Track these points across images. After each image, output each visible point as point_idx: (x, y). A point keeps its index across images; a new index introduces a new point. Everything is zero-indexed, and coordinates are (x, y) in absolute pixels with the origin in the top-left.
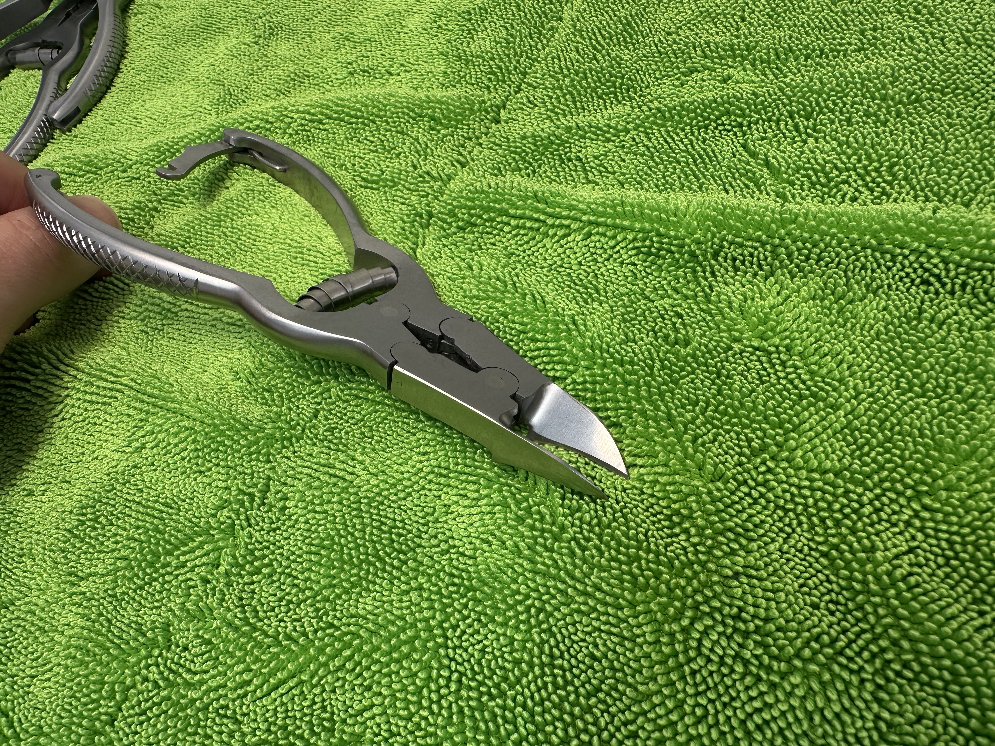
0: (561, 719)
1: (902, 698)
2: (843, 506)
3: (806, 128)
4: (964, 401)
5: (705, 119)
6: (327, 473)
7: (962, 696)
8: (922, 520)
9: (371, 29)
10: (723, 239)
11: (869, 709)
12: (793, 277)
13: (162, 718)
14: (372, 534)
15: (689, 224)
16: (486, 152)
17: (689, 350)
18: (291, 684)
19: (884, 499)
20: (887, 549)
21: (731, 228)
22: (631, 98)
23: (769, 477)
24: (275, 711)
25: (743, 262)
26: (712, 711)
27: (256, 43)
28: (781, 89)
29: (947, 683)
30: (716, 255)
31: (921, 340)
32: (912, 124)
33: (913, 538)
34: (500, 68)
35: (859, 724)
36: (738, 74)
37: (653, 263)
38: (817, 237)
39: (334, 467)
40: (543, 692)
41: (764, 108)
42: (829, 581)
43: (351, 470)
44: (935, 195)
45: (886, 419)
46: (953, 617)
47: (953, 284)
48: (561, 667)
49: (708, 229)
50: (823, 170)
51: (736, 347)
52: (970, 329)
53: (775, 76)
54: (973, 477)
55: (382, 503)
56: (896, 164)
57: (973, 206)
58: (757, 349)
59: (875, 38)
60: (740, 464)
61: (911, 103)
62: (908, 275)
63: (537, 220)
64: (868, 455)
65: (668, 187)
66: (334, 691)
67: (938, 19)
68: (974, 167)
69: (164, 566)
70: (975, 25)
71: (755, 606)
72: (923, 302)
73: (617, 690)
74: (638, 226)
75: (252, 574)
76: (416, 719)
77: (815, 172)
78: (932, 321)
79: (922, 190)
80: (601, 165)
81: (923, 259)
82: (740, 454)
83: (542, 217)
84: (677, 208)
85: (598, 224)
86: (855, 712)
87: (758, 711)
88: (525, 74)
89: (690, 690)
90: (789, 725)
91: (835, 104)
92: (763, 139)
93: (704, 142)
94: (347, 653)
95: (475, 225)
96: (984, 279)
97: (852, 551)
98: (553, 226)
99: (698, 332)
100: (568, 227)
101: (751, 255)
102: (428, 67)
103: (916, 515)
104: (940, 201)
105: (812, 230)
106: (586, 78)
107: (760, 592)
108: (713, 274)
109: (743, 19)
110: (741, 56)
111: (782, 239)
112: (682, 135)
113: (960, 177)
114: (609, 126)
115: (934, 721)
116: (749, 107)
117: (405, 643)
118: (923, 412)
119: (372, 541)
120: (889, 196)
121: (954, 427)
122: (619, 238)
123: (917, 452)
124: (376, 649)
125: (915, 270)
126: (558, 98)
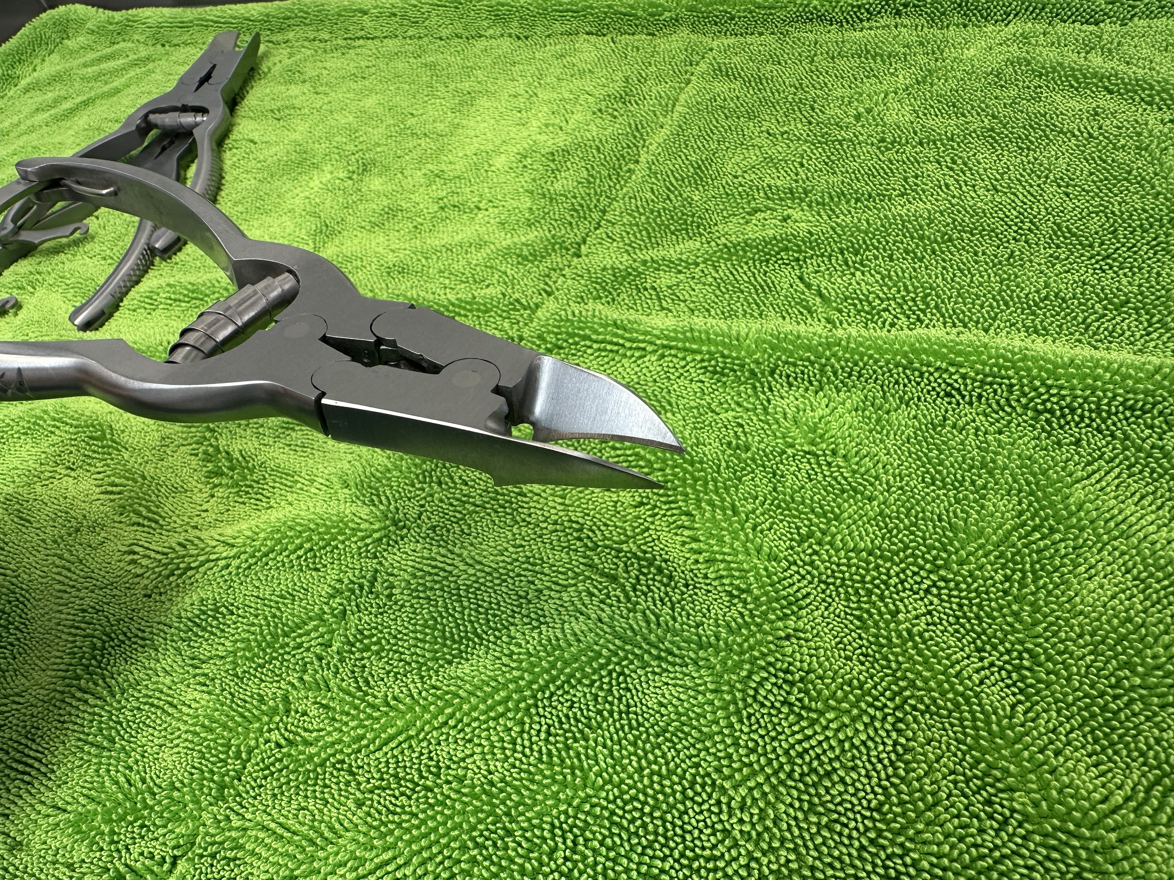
0: (635, 754)
1: (915, 726)
2: (874, 578)
3: (854, 262)
4: (977, 492)
5: (766, 254)
6: (429, 565)
7: (961, 720)
8: (939, 588)
9: (460, 167)
10: (779, 358)
11: (889, 736)
12: (838, 391)
13: (284, 772)
14: (470, 615)
15: (749, 346)
16: (570, 282)
17: (749, 454)
18: (401, 738)
19: (909, 572)
20: (908, 612)
21: (785, 351)
22: (701, 235)
23: (815, 557)
24: (387, 762)
25: (796, 379)
26: (761, 743)
27: (350, 178)
28: (833, 229)
29: (950, 712)
30: (772, 373)
31: (944, 443)
32: (944, 261)
33: (931, 603)
34: (581, 206)
35: (881, 748)
36: (796, 214)
37: (719, 381)
38: (856, 357)
39: (436, 560)
40: (621, 733)
41: (818, 245)
42: (861, 638)
43: (449, 561)
44: (960, 321)
45: (912, 508)
46: (958, 662)
47: (971, 396)
48: (636, 713)
49: (765, 351)
50: (867, 300)
51: (790, 451)
52: (986, 433)
53: (829, 217)
54: (981, 552)
55: (479, 589)
56: (929, 294)
57: (992, 331)
58: (806, 453)
59: (916, 185)
60: (792, 548)
61: (944, 242)
62: (934, 389)
63: (617, 344)
64: (896, 536)
65: (732, 314)
66: (439, 744)
67: (970, 169)
68: (994, 298)
69: (282, 647)
70: (1002, 175)
71: (801, 661)
72: (946, 411)
73: (683, 732)
74: (704, 348)
75: (361, 651)
76: (511, 760)
77: (861, 301)
78: (954, 426)
79: (950, 317)
80: (674, 294)
81: (945, 376)
82: (792, 540)
83: (621, 341)
84: (739, 334)
85: (671, 348)
86: (878, 739)
87: (800, 742)
88: (604, 212)
89: (746, 729)
90: (825, 752)
91: (879, 242)
92: (817, 272)
93: (766, 273)
94: (449, 711)
95: (561, 348)
96: (995, 391)
97: (880, 614)
98: (630, 348)
99: (757, 438)
100: (644, 349)
101: (803, 373)
102: (515, 204)
103: (934, 585)
104: (965, 326)
105: (853, 352)
106: (660, 216)
107: (805, 650)
108: (771, 390)
109: (802, 165)
110: (800, 198)
111: (828, 359)
112: (745, 268)
113: (982, 307)
114: (680, 260)
115: (940, 742)
116: (805, 243)
117: (500, 703)
118: (942, 501)
119: (471, 622)
120: (922, 322)
121: (967, 513)
122: (689, 359)
123: (936, 533)
124: (475, 708)
125: (939, 385)
126: (634, 234)
